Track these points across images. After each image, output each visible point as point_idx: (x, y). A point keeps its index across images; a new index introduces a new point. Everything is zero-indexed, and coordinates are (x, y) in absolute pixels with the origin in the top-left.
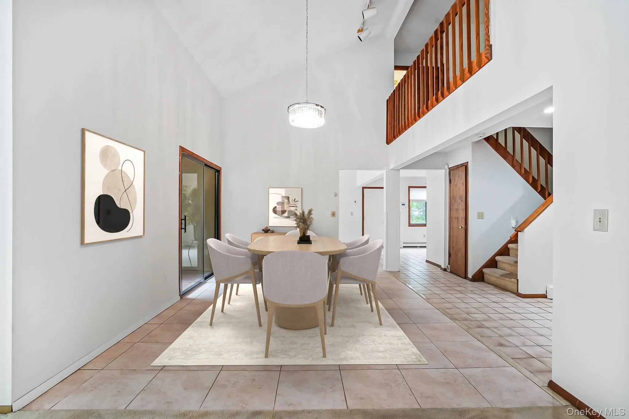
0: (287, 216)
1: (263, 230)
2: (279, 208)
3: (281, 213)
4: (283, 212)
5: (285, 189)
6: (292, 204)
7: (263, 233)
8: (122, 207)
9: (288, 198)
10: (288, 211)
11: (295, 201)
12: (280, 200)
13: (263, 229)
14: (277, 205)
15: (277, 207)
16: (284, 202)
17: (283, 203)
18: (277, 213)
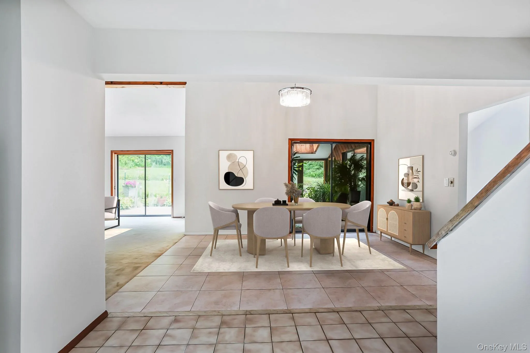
0: (411, 189)
1: (388, 203)
2: (405, 181)
3: (407, 185)
4: (409, 184)
5: (410, 159)
6: (415, 175)
7: (388, 205)
8: (239, 176)
9: (412, 168)
10: (412, 183)
11: (417, 171)
12: (406, 171)
13: (388, 201)
14: (404, 177)
15: (404, 179)
16: (409, 173)
17: (408, 175)
18: (404, 185)
